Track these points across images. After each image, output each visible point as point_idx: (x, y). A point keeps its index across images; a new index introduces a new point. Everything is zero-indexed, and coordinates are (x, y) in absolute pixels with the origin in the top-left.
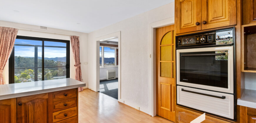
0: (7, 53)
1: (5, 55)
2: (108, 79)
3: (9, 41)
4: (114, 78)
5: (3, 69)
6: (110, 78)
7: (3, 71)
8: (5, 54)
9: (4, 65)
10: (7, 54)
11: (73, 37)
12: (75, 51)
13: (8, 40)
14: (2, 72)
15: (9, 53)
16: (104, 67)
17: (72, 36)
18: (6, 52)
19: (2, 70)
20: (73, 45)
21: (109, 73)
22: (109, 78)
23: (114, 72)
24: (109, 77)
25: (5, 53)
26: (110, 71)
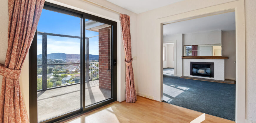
0: (28, 33)
1: (25, 37)
3: (32, 8)
5: (20, 69)
7: (20, 72)
8: (24, 35)
9: (21, 60)
10: (28, 36)
11: (124, 17)
12: (127, 38)
13: (31, 6)
14: (18, 75)
15: (32, 34)
17: (123, 14)
18: (27, 31)
19: (18, 71)
20: (124, 28)
25: (25, 32)
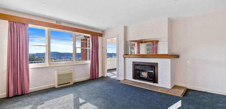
2: (57, 86)
4: (69, 83)
6: (61, 85)
16: (50, 64)
21: (59, 76)
22: (59, 85)
23: (71, 72)
24: (58, 83)
26: (62, 72)
